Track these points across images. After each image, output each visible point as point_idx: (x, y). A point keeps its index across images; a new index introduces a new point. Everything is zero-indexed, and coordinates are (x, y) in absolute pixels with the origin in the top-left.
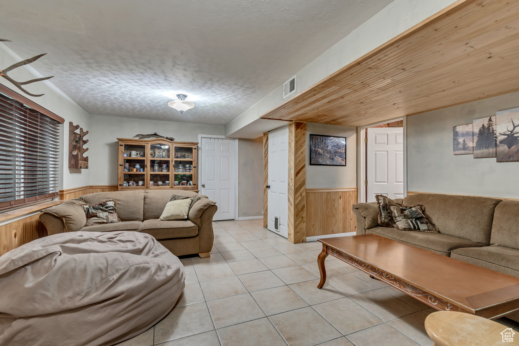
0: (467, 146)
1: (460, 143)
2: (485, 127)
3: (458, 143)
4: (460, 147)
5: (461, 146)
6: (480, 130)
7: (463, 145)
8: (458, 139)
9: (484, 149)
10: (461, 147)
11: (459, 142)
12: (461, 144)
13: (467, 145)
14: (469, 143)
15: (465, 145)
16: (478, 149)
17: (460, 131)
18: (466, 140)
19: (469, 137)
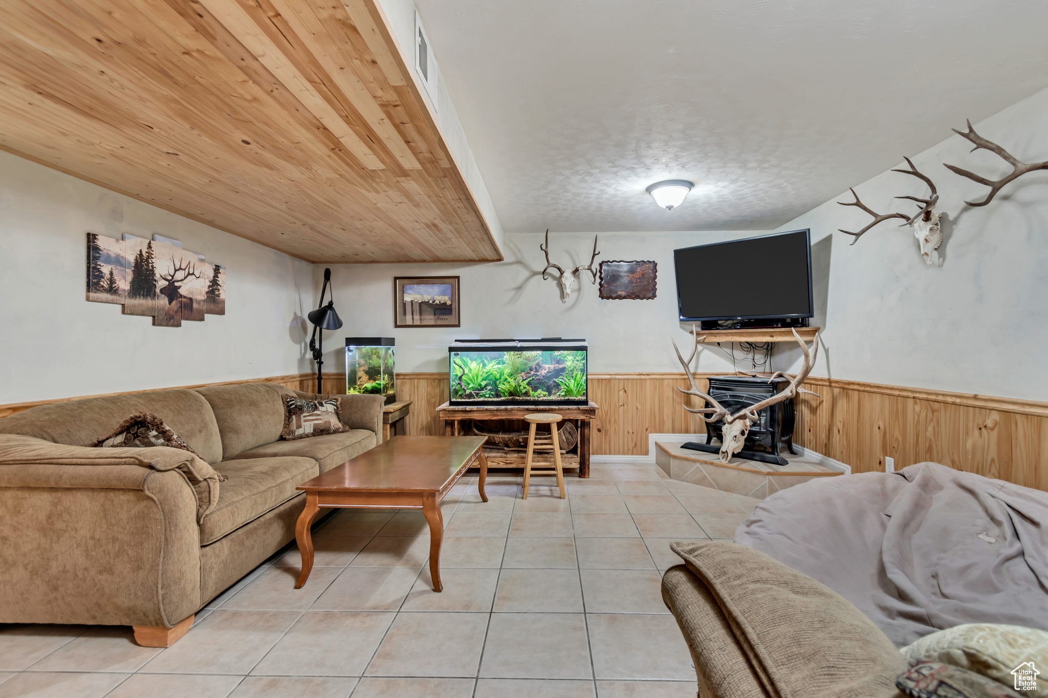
0: (116, 285)
1: (103, 275)
2: (143, 255)
3: (100, 276)
4: (104, 285)
5: (106, 283)
6: (136, 260)
7: (109, 283)
8: (100, 265)
9: (142, 298)
10: (106, 287)
11: (102, 272)
12: (105, 278)
13: (116, 283)
14: (119, 281)
15: (114, 283)
16: (132, 298)
17: (105, 249)
18: (115, 272)
19: (120, 268)
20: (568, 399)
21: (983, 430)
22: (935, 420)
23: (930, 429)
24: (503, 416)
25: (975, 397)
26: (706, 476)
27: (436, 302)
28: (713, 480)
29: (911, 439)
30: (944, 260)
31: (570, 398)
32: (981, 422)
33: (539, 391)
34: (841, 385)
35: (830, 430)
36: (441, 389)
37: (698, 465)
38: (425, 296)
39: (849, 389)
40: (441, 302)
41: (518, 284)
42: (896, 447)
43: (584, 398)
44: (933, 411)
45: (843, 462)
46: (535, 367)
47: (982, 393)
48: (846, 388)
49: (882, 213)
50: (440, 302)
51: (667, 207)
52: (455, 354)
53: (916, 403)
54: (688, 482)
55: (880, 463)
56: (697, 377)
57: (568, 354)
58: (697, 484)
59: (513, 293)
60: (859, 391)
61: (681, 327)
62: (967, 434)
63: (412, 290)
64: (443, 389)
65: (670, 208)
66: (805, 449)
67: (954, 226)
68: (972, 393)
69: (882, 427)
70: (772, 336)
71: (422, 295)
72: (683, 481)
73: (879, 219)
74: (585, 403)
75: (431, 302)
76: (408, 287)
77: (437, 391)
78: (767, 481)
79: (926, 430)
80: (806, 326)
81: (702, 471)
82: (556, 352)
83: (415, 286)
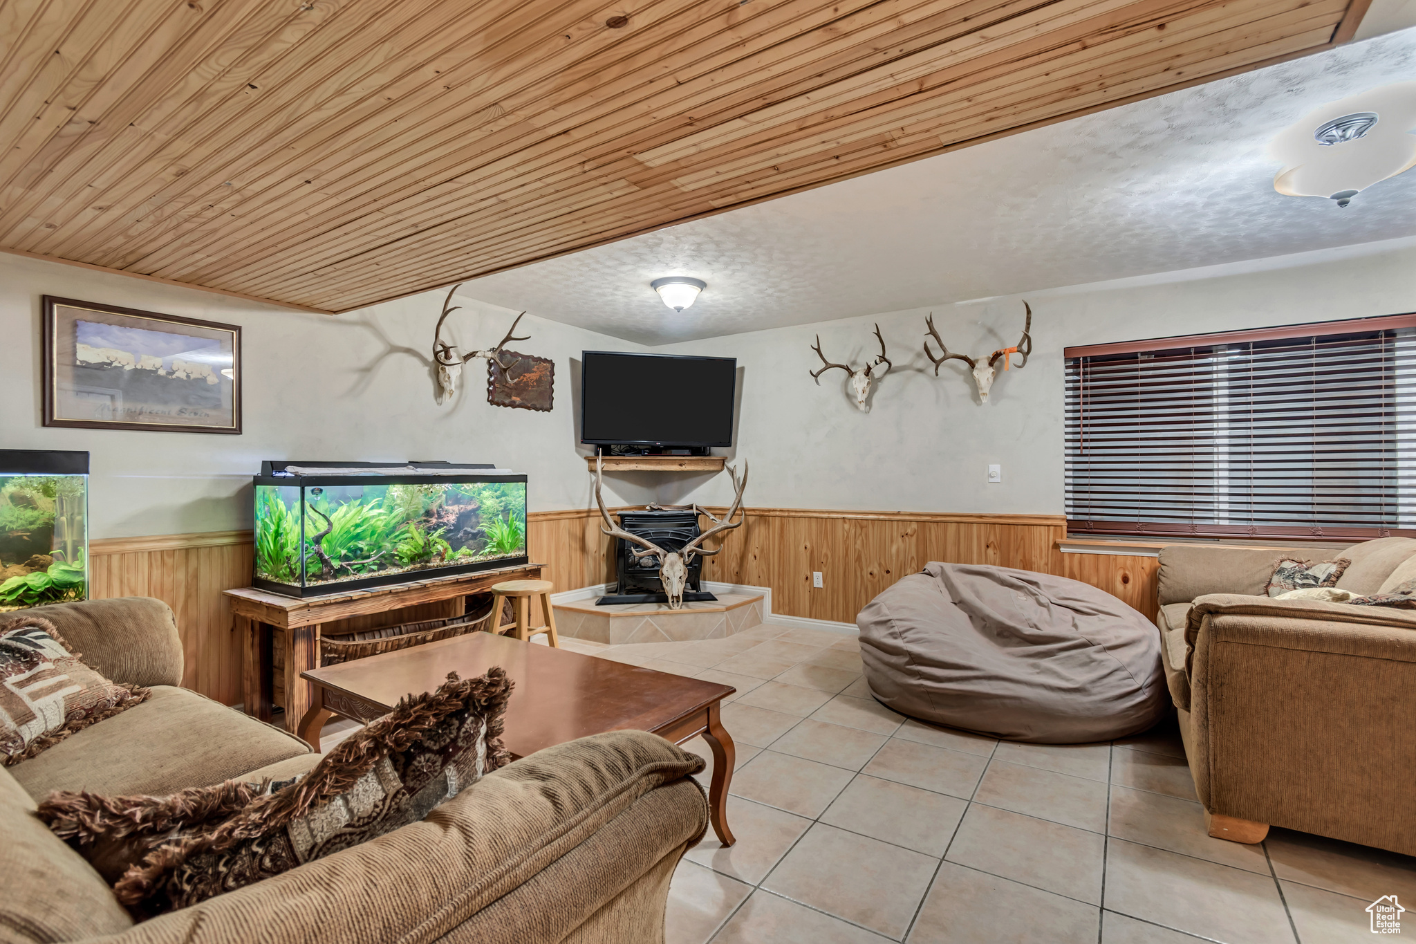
20: (503, 557)
21: (905, 537)
22: (863, 535)
23: (859, 542)
24: (412, 599)
25: (898, 514)
26: (657, 630)
27: (177, 374)
28: (667, 631)
29: (840, 551)
30: (870, 408)
31: (506, 555)
32: (903, 531)
33: (464, 550)
34: (758, 513)
35: (743, 558)
36: (191, 570)
37: (647, 618)
38: (144, 357)
39: (769, 516)
40: (192, 376)
41: (364, 363)
42: (824, 562)
43: (522, 553)
44: (862, 528)
45: (760, 586)
46: (437, 511)
47: (903, 510)
48: (764, 516)
49: (831, 361)
50: (188, 376)
51: (675, 308)
52: (313, 491)
53: (845, 522)
54: (634, 643)
55: (807, 578)
56: (592, 514)
57: (484, 489)
58: (646, 642)
59: (355, 377)
60: (781, 517)
61: (577, 451)
62: (892, 541)
63: (103, 338)
64: (197, 570)
65: (679, 309)
66: (707, 582)
67: (879, 384)
68: (895, 511)
69: (808, 546)
70: (681, 465)
71: (135, 352)
72: (627, 643)
73: (829, 366)
74: (524, 560)
75: (162, 372)
76: (87, 328)
77: (181, 576)
78: (724, 618)
79: (855, 543)
80: (709, 455)
81: (652, 625)
82: (465, 485)
83: (115, 329)
